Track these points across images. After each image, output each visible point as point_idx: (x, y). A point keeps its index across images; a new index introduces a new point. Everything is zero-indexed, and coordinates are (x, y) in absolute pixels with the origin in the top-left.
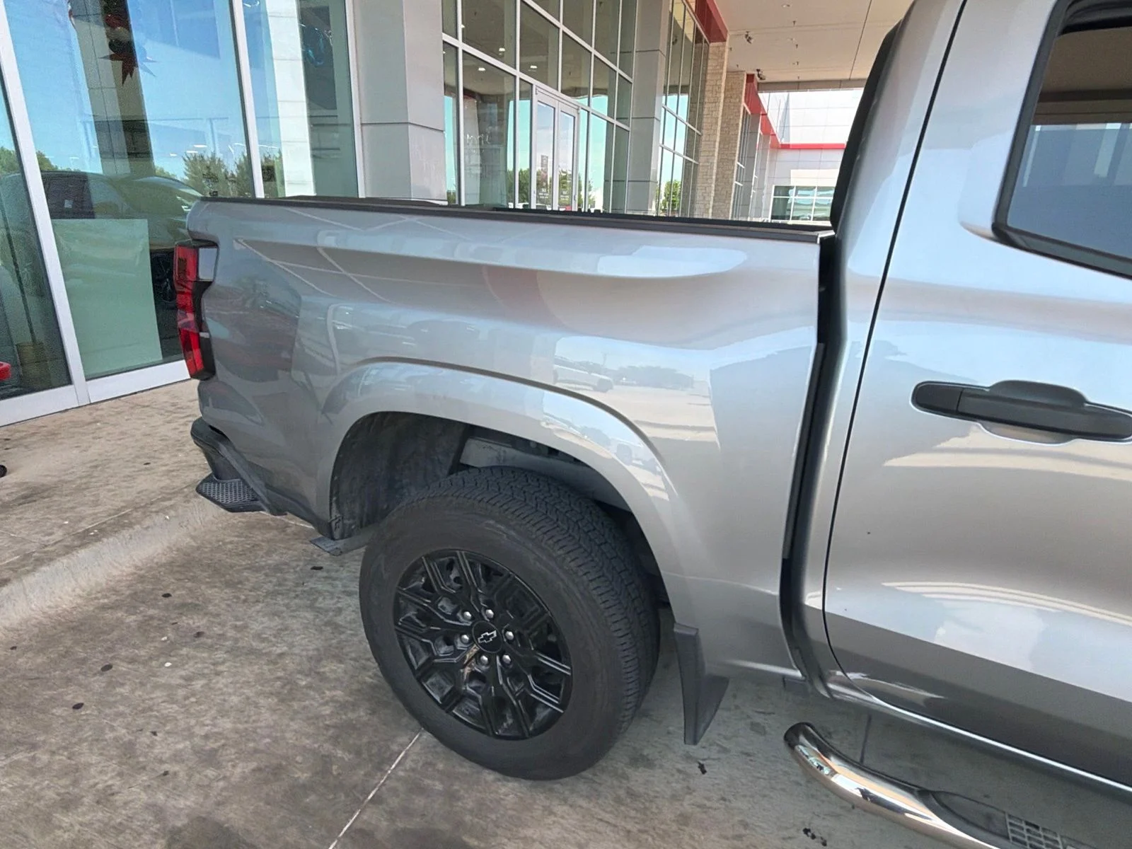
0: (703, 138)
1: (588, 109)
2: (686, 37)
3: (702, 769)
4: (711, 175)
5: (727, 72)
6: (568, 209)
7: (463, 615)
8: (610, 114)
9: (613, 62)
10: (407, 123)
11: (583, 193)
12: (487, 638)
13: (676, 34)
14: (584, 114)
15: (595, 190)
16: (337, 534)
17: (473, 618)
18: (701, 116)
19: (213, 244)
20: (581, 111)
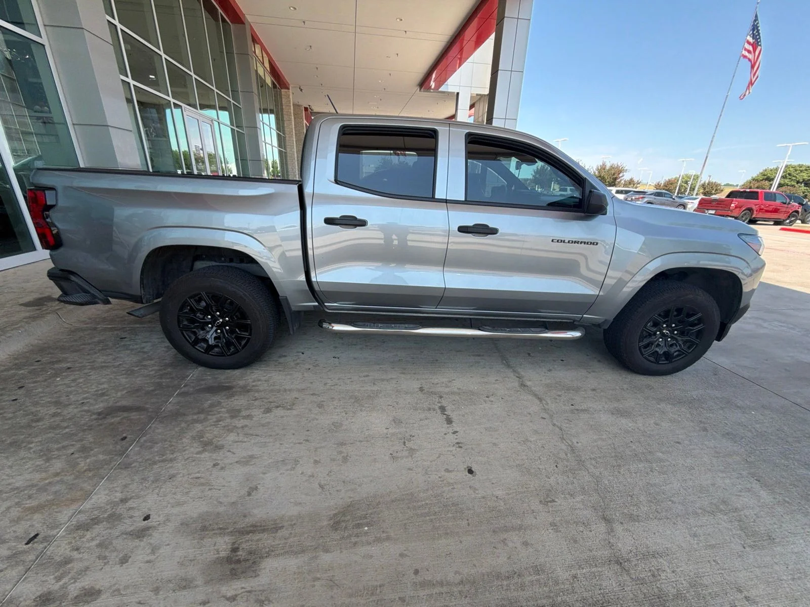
0: (287, 138)
1: (218, 120)
2: (267, 84)
3: (303, 353)
4: (294, 158)
5: (293, 105)
6: (216, 174)
7: (207, 318)
8: (232, 124)
9: (227, 96)
10: (108, 126)
11: (223, 165)
12: (218, 323)
13: (262, 83)
14: (216, 124)
15: (231, 163)
16: (144, 301)
17: (211, 318)
18: (283, 127)
19: (52, 189)
20: (214, 122)
